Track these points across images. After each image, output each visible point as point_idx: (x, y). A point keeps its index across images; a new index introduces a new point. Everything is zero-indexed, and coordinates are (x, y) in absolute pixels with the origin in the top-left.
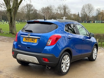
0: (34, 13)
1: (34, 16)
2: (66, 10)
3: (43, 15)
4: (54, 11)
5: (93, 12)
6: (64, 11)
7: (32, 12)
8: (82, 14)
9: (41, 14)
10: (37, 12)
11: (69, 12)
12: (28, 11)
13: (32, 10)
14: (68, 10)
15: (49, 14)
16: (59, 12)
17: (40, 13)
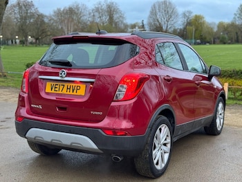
0: (36, 22)
1: (39, 29)
2: (115, 16)
3: (60, 27)
4: (85, 17)
5: (175, 21)
6: (110, 17)
7: (32, 21)
8: (150, 24)
9: (55, 24)
10: (46, 20)
11: (121, 19)
12: (21, 18)
13: (32, 15)
14: (118, 15)
15: (74, 25)
16: (98, 20)
17: (52, 21)
